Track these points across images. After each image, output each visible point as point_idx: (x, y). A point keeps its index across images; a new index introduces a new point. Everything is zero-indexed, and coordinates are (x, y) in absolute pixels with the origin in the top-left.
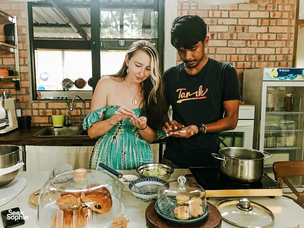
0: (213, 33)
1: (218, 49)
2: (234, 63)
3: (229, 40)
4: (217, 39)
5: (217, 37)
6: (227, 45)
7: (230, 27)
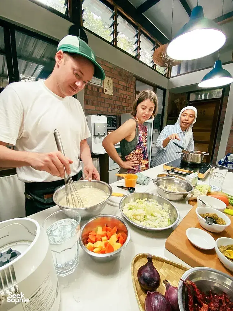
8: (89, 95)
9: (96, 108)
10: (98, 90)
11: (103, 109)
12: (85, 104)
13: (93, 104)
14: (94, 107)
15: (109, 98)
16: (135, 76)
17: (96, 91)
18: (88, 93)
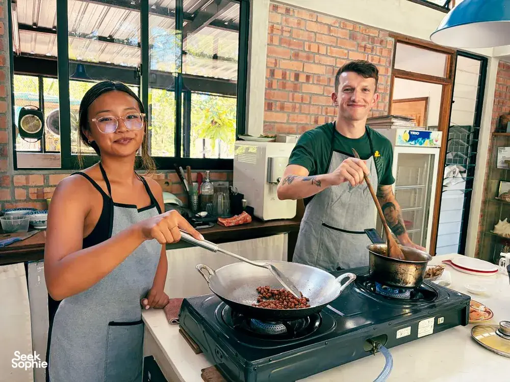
0: (308, 74)
1: (314, 97)
2: (330, 118)
3: (326, 86)
4: (313, 84)
5: (313, 81)
6: (323, 94)
7: (328, 67)
8: (275, 89)
9: (289, 116)
10: (297, 76)
11: (307, 118)
12: (265, 111)
13: (282, 108)
14: (286, 115)
15: (322, 93)
16: (392, 34)
17: (292, 79)
18: (275, 86)
